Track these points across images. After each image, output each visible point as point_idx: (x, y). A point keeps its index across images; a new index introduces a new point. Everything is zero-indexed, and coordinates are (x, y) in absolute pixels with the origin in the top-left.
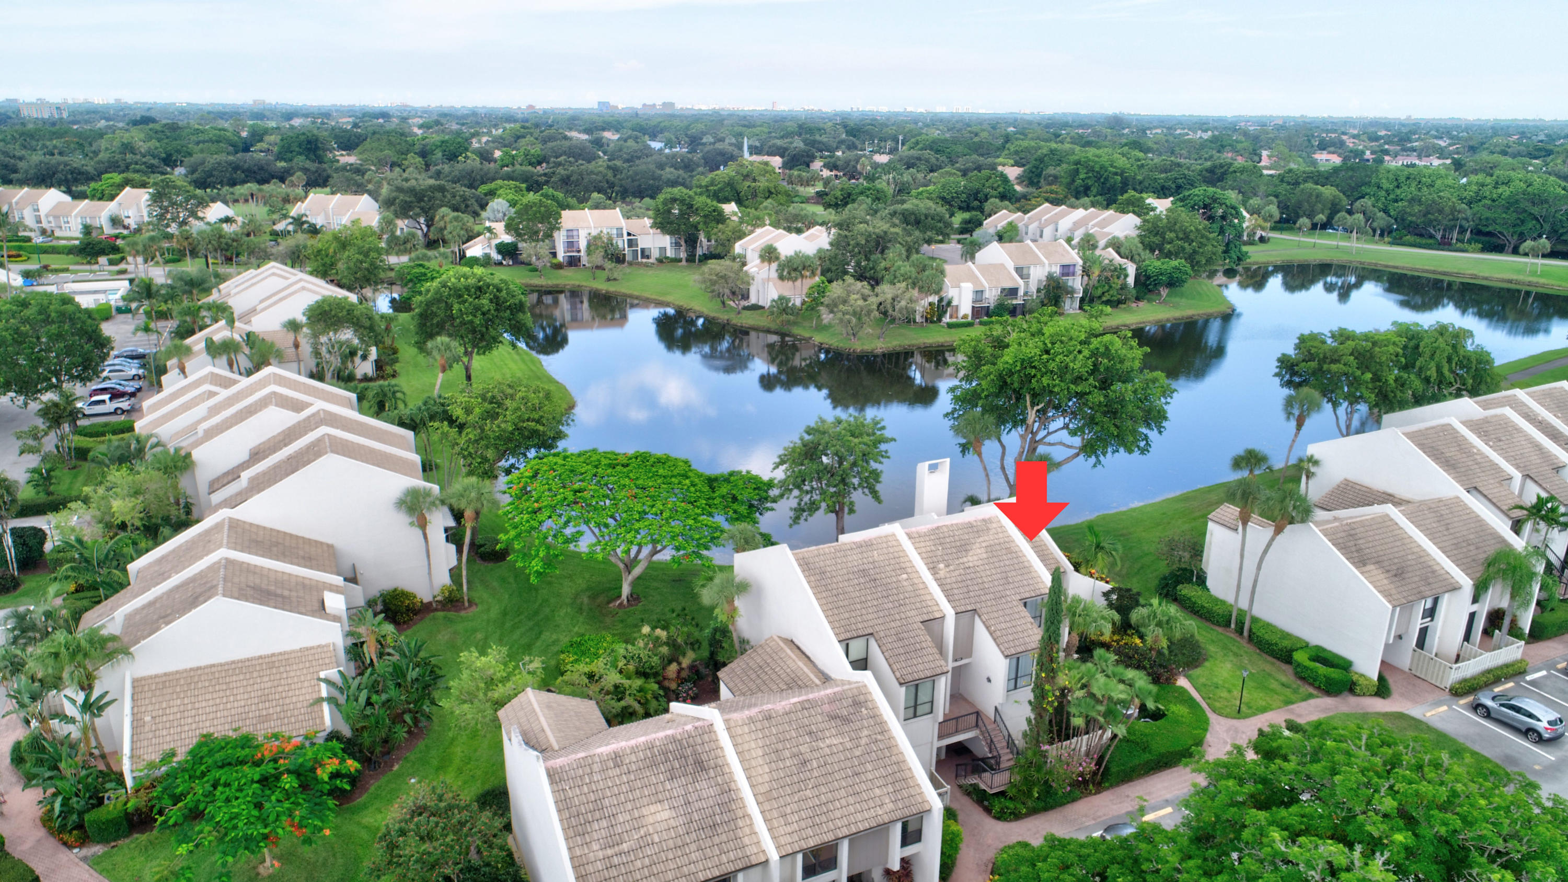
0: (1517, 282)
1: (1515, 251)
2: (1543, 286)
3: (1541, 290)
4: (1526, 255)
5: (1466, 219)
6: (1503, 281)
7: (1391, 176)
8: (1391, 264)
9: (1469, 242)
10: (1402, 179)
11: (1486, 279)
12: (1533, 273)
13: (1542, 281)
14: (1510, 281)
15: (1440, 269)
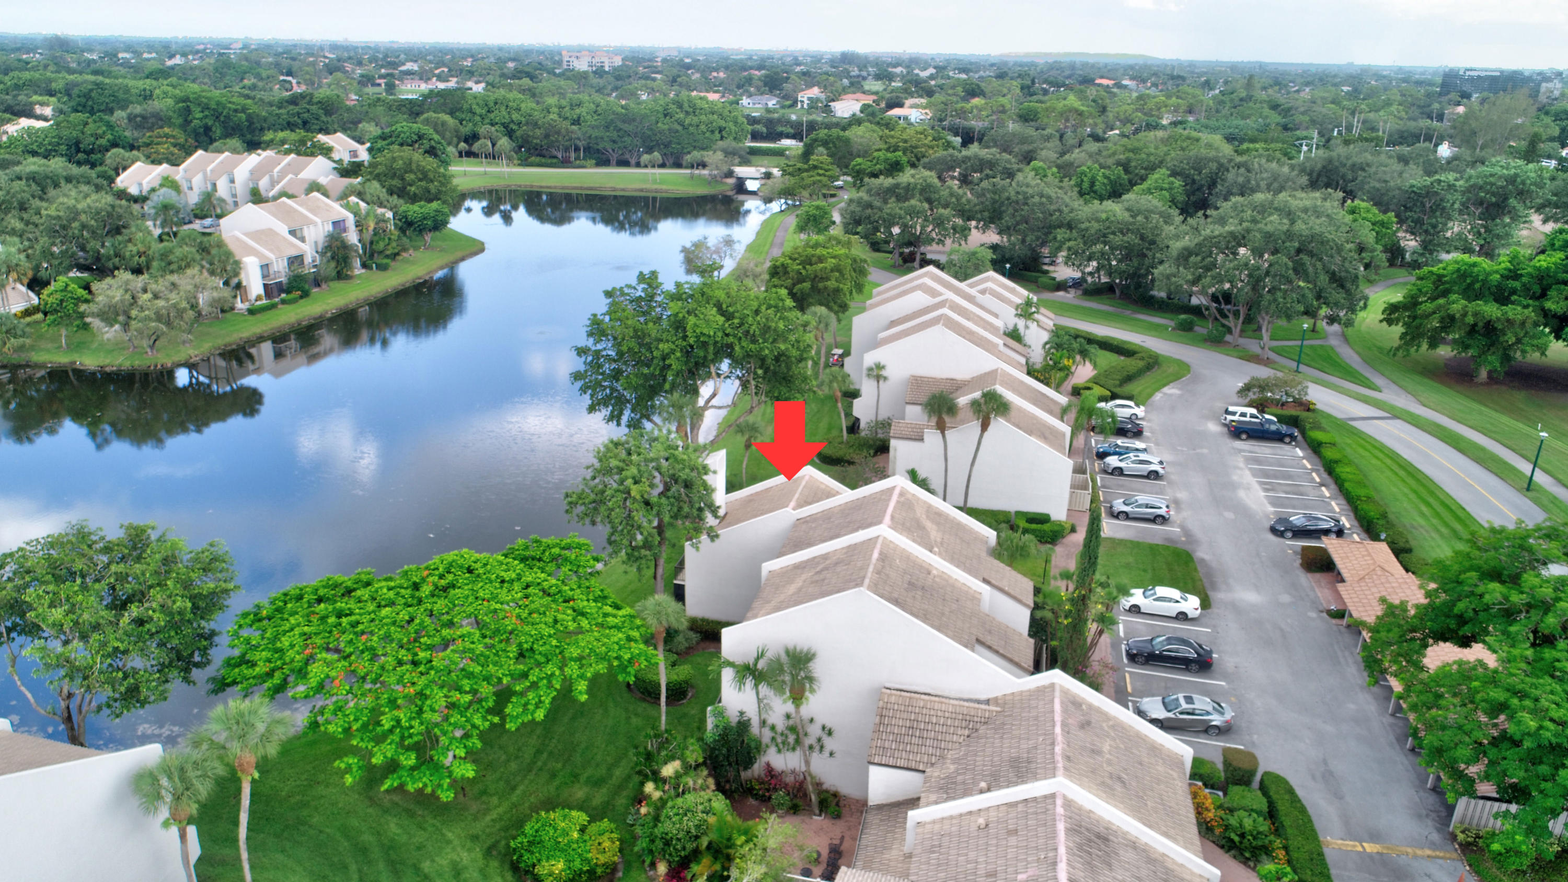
0: (648, 191)
1: (638, 165)
2: (666, 191)
3: (664, 195)
4: (646, 166)
5: (579, 139)
6: (636, 190)
7: (481, 102)
8: (544, 184)
9: (584, 159)
10: (492, 104)
11: (623, 190)
12: (655, 181)
13: (664, 187)
14: (642, 190)
15: (586, 185)
